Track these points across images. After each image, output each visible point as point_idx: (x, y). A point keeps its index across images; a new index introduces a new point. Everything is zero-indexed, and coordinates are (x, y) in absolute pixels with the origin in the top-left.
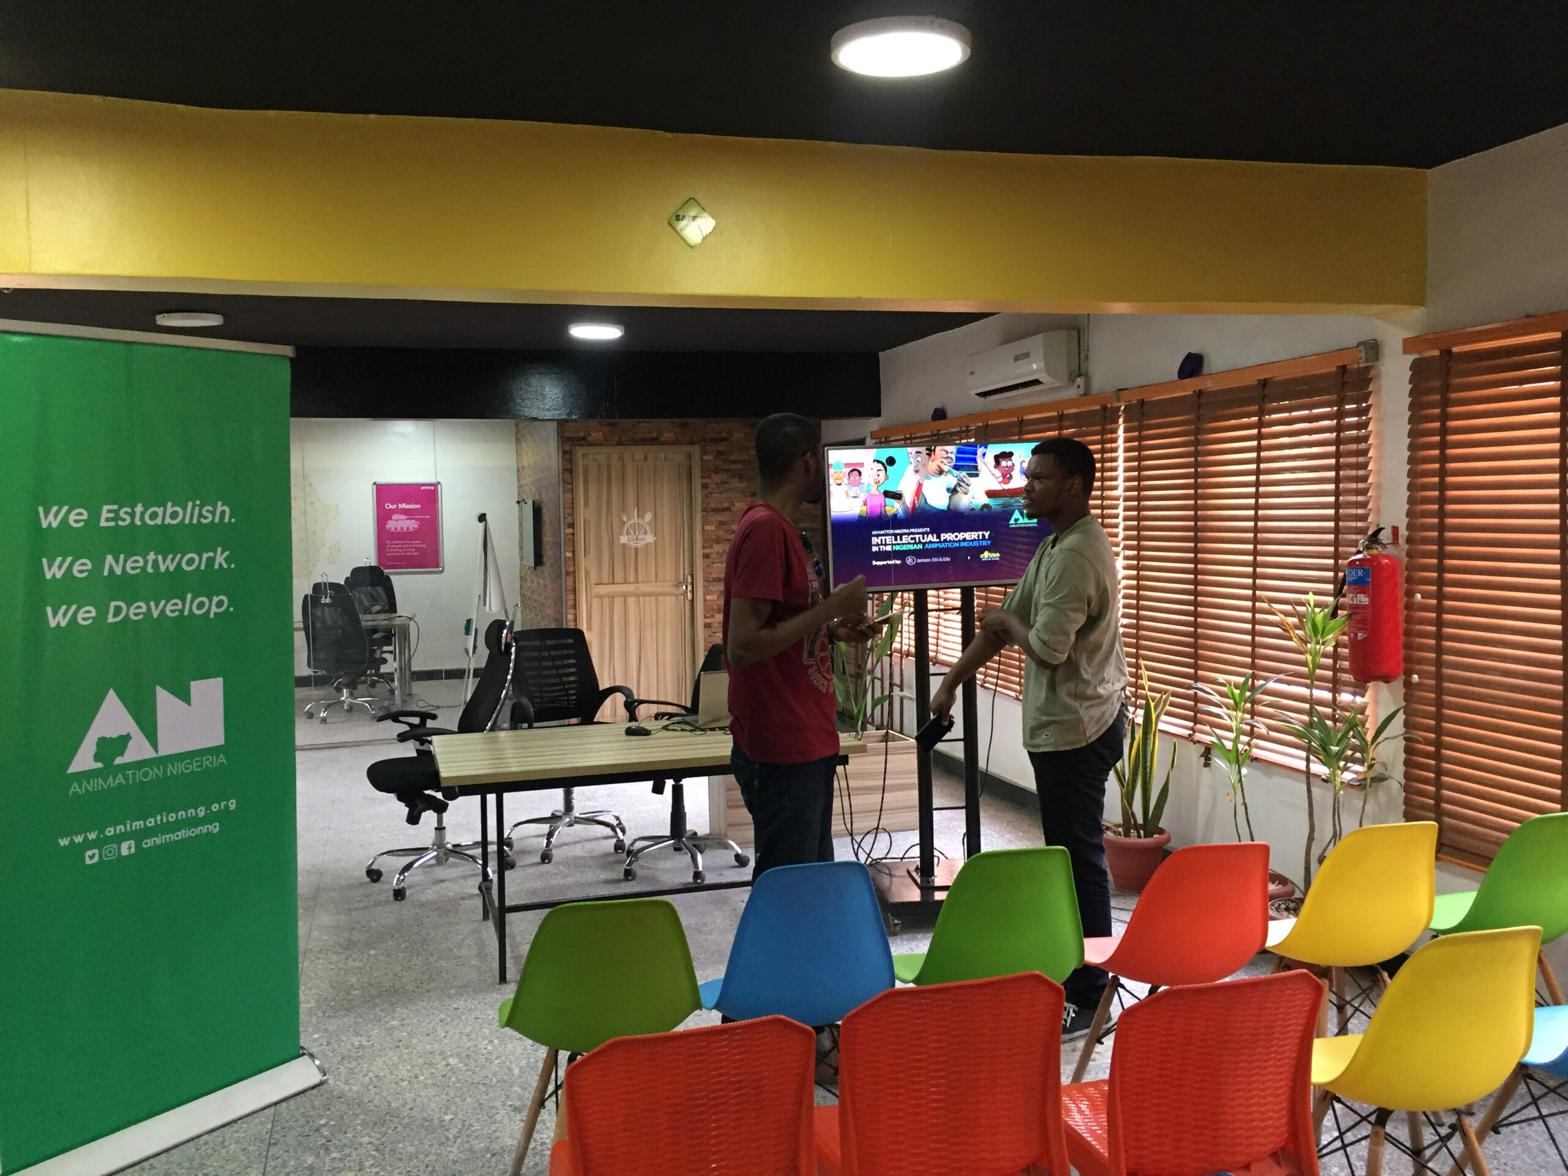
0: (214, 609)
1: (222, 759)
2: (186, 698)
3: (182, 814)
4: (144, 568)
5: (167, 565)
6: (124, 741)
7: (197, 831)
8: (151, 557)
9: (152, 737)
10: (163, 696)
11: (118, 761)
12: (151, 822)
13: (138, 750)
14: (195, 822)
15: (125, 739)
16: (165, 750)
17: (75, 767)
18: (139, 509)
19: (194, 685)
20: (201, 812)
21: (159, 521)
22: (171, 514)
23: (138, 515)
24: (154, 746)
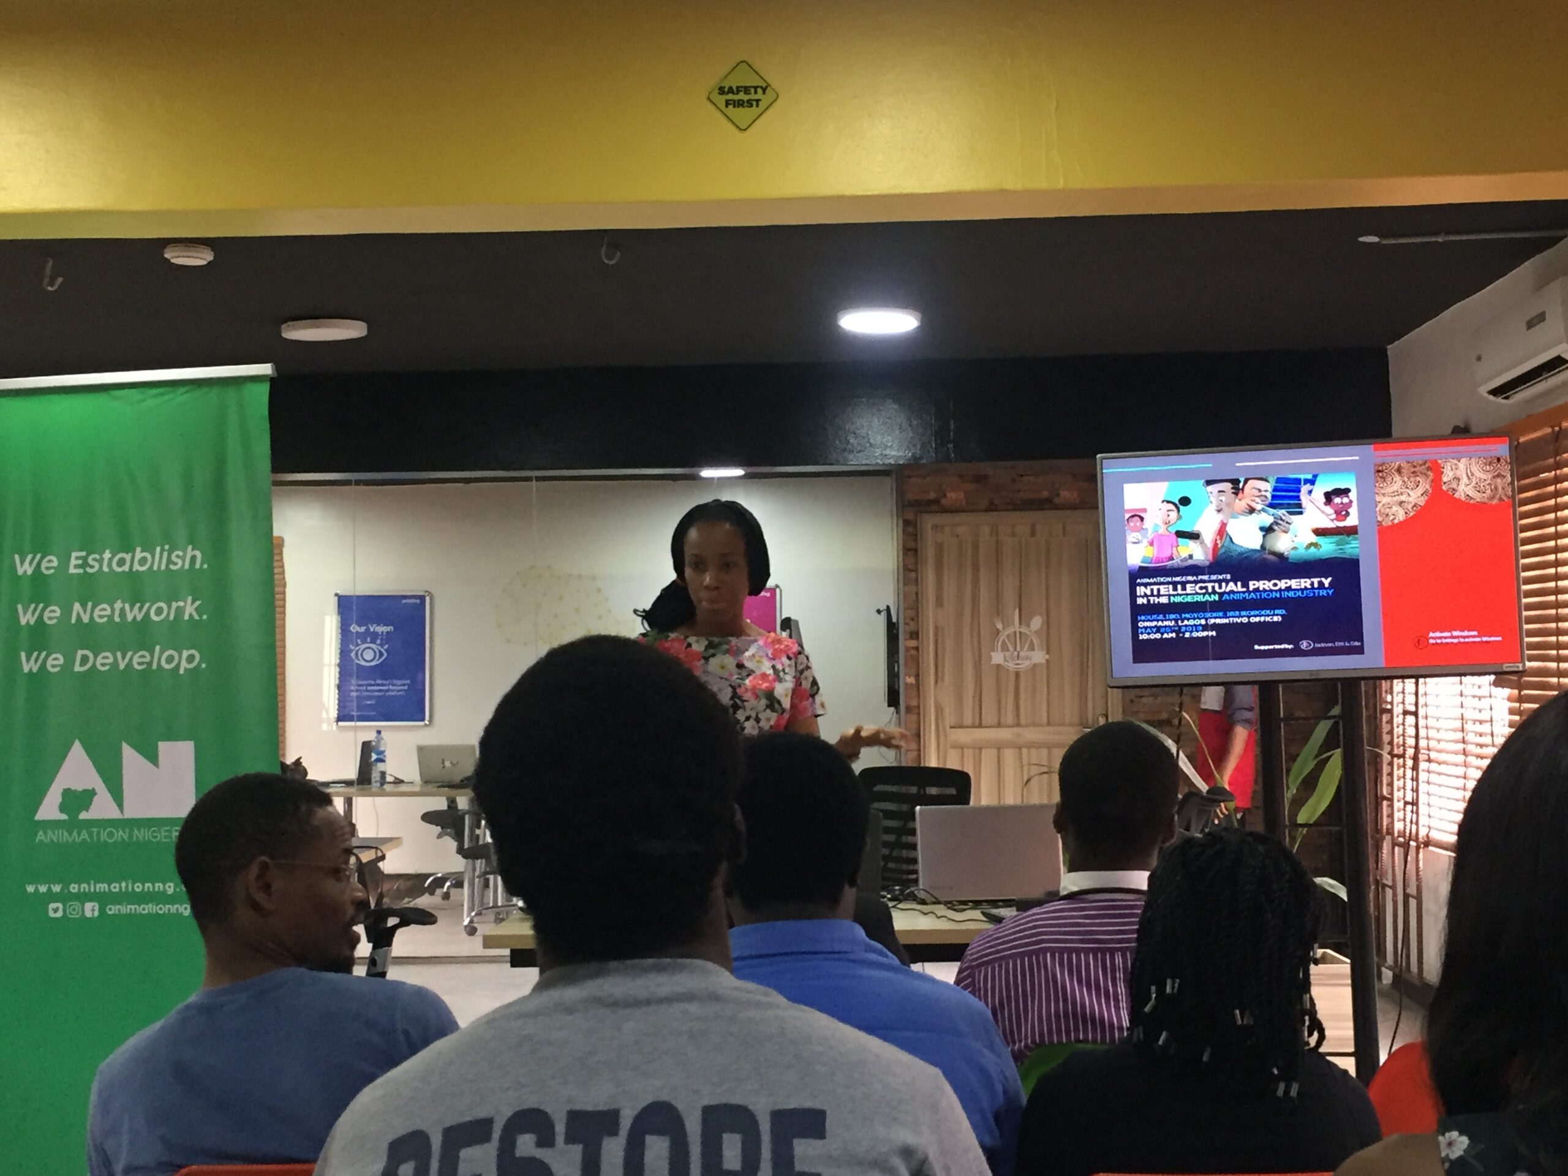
2: (153, 758)
3: (149, 886)
4: (111, 617)
5: (134, 614)
6: (87, 797)
8: (118, 605)
9: (118, 796)
10: (128, 753)
11: (83, 816)
12: (115, 888)
13: (103, 808)
14: (163, 898)
15: (92, 793)
16: (130, 813)
17: (40, 816)
18: (107, 555)
19: (162, 746)
20: (170, 889)
21: (126, 568)
22: (139, 560)
23: (106, 561)
24: (120, 806)
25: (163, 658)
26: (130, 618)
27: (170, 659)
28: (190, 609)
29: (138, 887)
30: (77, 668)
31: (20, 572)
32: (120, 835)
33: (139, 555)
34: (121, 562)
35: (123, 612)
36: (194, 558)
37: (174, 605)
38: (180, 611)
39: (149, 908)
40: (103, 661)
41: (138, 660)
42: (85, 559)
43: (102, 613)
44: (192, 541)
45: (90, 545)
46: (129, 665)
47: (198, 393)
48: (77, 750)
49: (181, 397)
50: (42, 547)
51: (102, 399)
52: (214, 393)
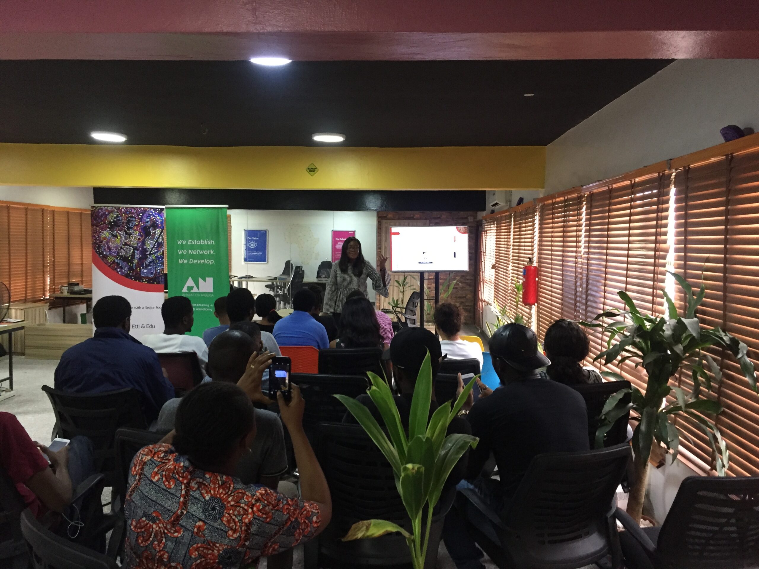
0: (211, 263)
1: (213, 295)
2: (205, 281)
3: (204, 305)
4: (196, 253)
5: (201, 253)
6: (192, 288)
7: (208, 309)
8: (198, 251)
9: (198, 288)
10: (200, 279)
11: (191, 291)
12: (198, 305)
13: (195, 290)
14: (206, 307)
15: (193, 287)
16: (201, 291)
17: (183, 291)
18: (196, 241)
19: (207, 278)
20: (208, 306)
21: (199, 243)
22: (202, 242)
23: (195, 242)
24: (199, 290)
25: (206, 261)
26: (200, 253)
27: (208, 262)
28: (212, 252)
29: (202, 305)
30: (190, 263)
31: (179, 243)
32: (199, 295)
33: (202, 241)
34: (199, 242)
35: (199, 252)
36: (212, 243)
37: (209, 251)
38: (210, 252)
39: (204, 309)
40: (195, 261)
41: (202, 261)
42: (191, 241)
43: (195, 252)
44: (212, 239)
45: (192, 239)
46: (200, 262)
47: (213, 210)
48: (190, 278)
49: (210, 210)
50: (183, 239)
51: (194, 210)
52: (216, 210)
